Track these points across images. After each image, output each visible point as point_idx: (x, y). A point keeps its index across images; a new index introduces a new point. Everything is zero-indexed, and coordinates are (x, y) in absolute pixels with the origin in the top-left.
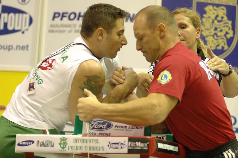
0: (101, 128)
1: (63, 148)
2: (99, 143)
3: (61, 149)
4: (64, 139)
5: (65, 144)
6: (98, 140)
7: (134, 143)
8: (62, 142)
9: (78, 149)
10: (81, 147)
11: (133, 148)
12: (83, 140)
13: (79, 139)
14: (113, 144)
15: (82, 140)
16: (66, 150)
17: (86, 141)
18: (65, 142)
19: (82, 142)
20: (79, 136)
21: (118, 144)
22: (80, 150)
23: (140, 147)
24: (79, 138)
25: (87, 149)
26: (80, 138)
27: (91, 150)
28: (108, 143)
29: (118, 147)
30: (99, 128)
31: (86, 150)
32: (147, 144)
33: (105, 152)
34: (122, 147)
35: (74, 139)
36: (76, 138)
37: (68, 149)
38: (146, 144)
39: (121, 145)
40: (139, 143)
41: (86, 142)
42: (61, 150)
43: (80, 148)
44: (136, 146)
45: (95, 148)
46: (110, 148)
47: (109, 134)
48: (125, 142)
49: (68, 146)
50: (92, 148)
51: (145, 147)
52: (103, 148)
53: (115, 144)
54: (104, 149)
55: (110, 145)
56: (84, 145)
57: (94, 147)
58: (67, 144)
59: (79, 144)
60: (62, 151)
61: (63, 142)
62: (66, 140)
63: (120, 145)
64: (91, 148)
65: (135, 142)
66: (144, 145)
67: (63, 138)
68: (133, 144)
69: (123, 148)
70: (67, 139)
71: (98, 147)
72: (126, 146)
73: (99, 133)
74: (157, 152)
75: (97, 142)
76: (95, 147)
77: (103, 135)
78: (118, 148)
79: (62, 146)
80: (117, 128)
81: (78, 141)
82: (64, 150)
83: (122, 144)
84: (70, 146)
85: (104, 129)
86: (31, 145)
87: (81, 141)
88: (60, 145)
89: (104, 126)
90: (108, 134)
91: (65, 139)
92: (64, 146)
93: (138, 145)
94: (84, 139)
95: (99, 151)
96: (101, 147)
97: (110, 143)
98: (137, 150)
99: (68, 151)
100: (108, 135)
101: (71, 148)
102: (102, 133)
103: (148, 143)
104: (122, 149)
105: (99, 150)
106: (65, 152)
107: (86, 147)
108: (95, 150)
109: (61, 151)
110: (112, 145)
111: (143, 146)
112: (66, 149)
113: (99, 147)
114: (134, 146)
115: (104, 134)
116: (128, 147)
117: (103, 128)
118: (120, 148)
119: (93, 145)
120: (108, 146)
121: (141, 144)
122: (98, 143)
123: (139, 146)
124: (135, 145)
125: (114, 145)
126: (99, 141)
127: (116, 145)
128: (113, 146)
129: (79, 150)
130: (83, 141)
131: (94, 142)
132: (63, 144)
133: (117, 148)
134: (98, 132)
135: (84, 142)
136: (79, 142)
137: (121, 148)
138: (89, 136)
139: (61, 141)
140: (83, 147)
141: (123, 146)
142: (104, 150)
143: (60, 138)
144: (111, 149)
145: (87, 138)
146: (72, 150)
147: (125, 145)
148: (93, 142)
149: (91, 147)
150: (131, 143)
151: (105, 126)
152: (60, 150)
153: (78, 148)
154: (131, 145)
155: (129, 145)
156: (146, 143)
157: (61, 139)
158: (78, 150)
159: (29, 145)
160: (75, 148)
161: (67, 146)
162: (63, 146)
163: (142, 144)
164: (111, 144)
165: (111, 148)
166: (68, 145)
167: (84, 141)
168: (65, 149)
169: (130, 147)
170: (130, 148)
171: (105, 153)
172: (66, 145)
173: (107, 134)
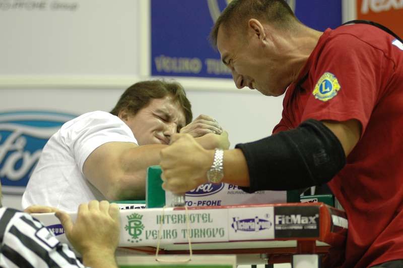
0: (202, 190)
1: (135, 236)
2: (212, 222)
3: (130, 237)
4: (135, 218)
5: (139, 227)
6: (209, 215)
7: (288, 218)
8: (132, 225)
9: (168, 236)
10: (174, 232)
11: (285, 228)
12: (177, 218)
13: (168, 216)
14: (241, 221)
15: (174, 217)
16: (141, 240)
17: (183, 219)
18: (138, 223)
19: (176, 222)
20: (167, 210)
21: (253, 220)
22: (172, 237)
23: (301, 224)
24: (167, 214)
25: (186, 234)
26: (171, 214)
27: (195, 237)
28: (232, 220)
29: (252, 227)
30: (197, 191)
31: (184, 237)
32: (314, 218)
33: (225, 238)
34: (263, 227)
35: (157, 216)
36: (162, 215)
37: (147, 238)
38: (312, 219)
39: (260, 223)
40: (299, 217)
41: (185, 220)
42: (131, 240)
43: (171, 234)
44: (292, 223)
45: (204, 232)
46: (236, 231)
47: (219, 202)
48: (267, 216)
49: (146, 232)
50: (197, 231)
51: (311, 223)
52: (221, 231)
53: (247, 221)
54: (223, 232)
55: (235, 224)
56: (179, 227)
57: (201, 231)
58: (143, 227)
59: (169, 226)
60: (132, 242)
61: (135, 224)
62: (141, 218)
63: (258, 223)
64: (195, 233)
65: (290, 216)
66: (309, 220)
67: (133, 214)
68: (285, 220)
69: (264, 229)
70: (142, 216)
71: (210, 229)
72: (271, 224)
73: (199, 202)
74: (332, 232)
75: (208, 219)
76: (204, 230)
77: (205, 205)
78: (253, 230)
79: (133, 231)
80: (234, 189)
81: (166, 220)
82: (138, 240)
83: (261, 220)
84: (150, 231)
85: (207, 192)
86: (64, 233)
87: (173, 220)
88: (128, 230)
89: (206, 188)
90: (215, 203)
91: (137, 216)
92: (138, 232)
93: (295, 222)
94: (179, 216)
95: (214, 238)
96: (217, 229)
97: (237, 220)
98: (294, 230)
99: (147, 240)
100: (217, 204)
101: (153, 235)
102: (204, 202)
103: (317, 216)
104: (262, 231)
105: (214, 236)
106: (141, 243)
107: (184, 231)
108: (205, 237)
109: (130, 242)
110: (240, 224)
111: (307, 222)
112: (142, 236)
113: (212, 230)
114: (287, 222)
115: (209, 203)
116: (275, 225)
117: (205, 191)
118: (257, 229)
119: (201, 225)
120: (233, 226)
121: (301, 219)
122: (209, 221)
123: (299, 222)
124: (290, 220)
125: (243, 223)
126: (211, 218)
127: (250, 224)
128: (242, 226)
129: (170, 237)
130: (177, 220)
131: (201, 219)
132: (135, 228)
133: (250, 230)
134: (195, 199)
135: (179, 222)
136: (168, 222)
137: (261, 229)
138: (189, 209)
139: (130, 223)
140: (177, 231)
141: (263, 224)
142: (223, 234)
143: (128, 217)
144: (238, 231)
145: (186, 212)
146: (154, 239)
147: (269, 223)
148: (198, 221)
149: (195, 230)
150: (280, 218)
151: (209, 186)
152: (129, 240)
153: (167, 234)
154: (280, 222)
155: (277, 222)
156: (313, 216)
157: (129, 219)
158: (167, 238)
159: (61, 233)
160: (162, 233)
161: (144, 232)
162: (135, 231)
163: (303, 218)
164: (237, 222)
165: (238, 229)
166: (145, 230)
167: (179, 220)
168: (140, 237)
169: (278, 225)
170: (279, 228)
171: (227, 240)
172: (141, 229)
173: (213, 203)
